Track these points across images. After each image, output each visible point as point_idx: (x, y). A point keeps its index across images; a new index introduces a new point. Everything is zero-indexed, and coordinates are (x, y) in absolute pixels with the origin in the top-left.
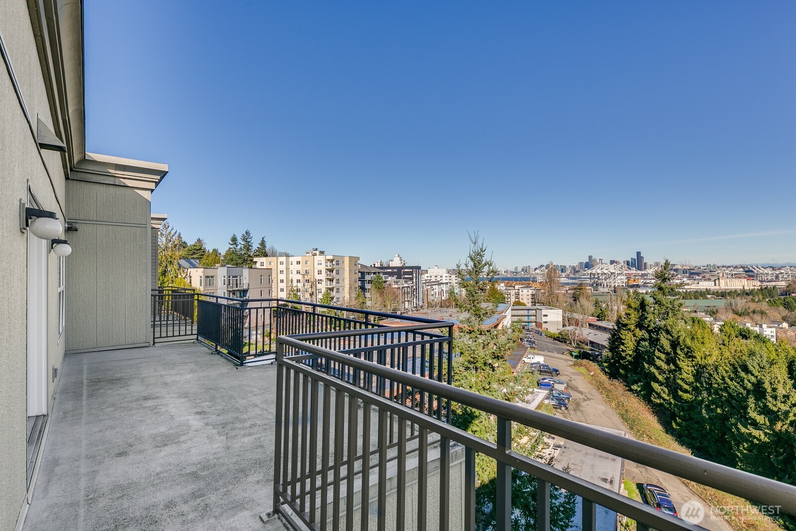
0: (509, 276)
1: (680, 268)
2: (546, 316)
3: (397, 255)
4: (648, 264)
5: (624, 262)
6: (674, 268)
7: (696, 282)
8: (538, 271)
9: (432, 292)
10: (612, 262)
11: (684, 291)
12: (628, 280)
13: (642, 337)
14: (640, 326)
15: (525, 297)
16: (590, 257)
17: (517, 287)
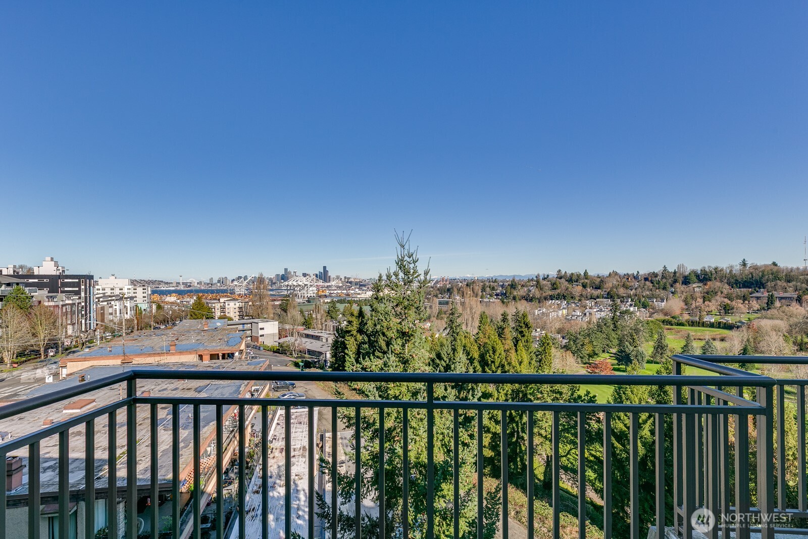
0: (203, 288)
1: (353, 280)
2: (262, 329)
3: (49, 259)
4: (332, 277)
5: (314, 275)
6: (349, 280)
7: (364, 292)
8: (235, 283)
9: (111, 310)
10: (305, 275)
11: (358, 299)
12: (318, 291)
13: (362, 341)
14: (360, 331)
15: (232, 310)
16: (286, 270)
17: (222, 300)
